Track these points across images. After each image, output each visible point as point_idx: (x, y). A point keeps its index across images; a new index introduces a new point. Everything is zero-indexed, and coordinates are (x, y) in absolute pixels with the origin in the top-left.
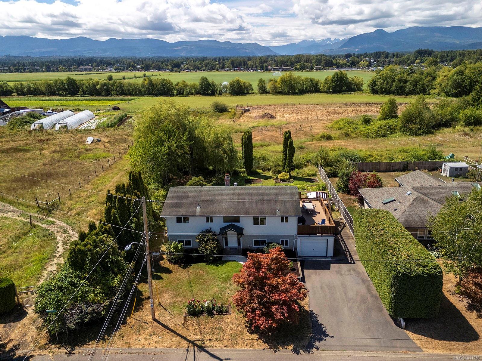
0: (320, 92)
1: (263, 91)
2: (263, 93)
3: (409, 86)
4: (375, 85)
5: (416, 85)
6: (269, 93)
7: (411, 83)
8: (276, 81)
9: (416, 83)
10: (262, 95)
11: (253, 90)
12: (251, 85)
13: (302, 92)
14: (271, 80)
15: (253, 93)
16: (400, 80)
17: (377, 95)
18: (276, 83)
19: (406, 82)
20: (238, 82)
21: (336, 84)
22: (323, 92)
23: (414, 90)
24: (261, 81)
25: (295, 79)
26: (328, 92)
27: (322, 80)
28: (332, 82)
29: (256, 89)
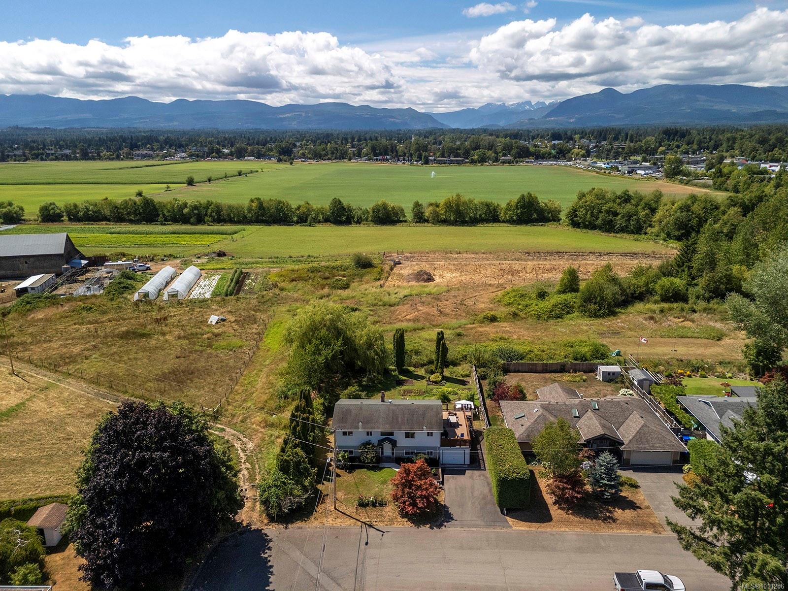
0: (499, 221)
1: (420, 218)
2: (419, 222)
3: (619, 221)
4: (576, 216)
5: (629, 220)
6: (427, 221)
7: (623, 217)
8: (438, 206)
9: (629, 216)
10: (417, 224)
11: (405, 217)
12: (402, 210)
13: (475, 221)
14: (431, 205)
15: (405, 221)
16: (608, 212)
17: (579, 230)
18: (438, 209)
19: (616, 214)
20: (385, 206)
21: (521, 212)
22: (504, 222)
23: (627, 227)
24: (417, 205)
25: (465, 203)
26: (511, 222)
27: (503, 205)
28: (517, 208)
29: (409, 216)
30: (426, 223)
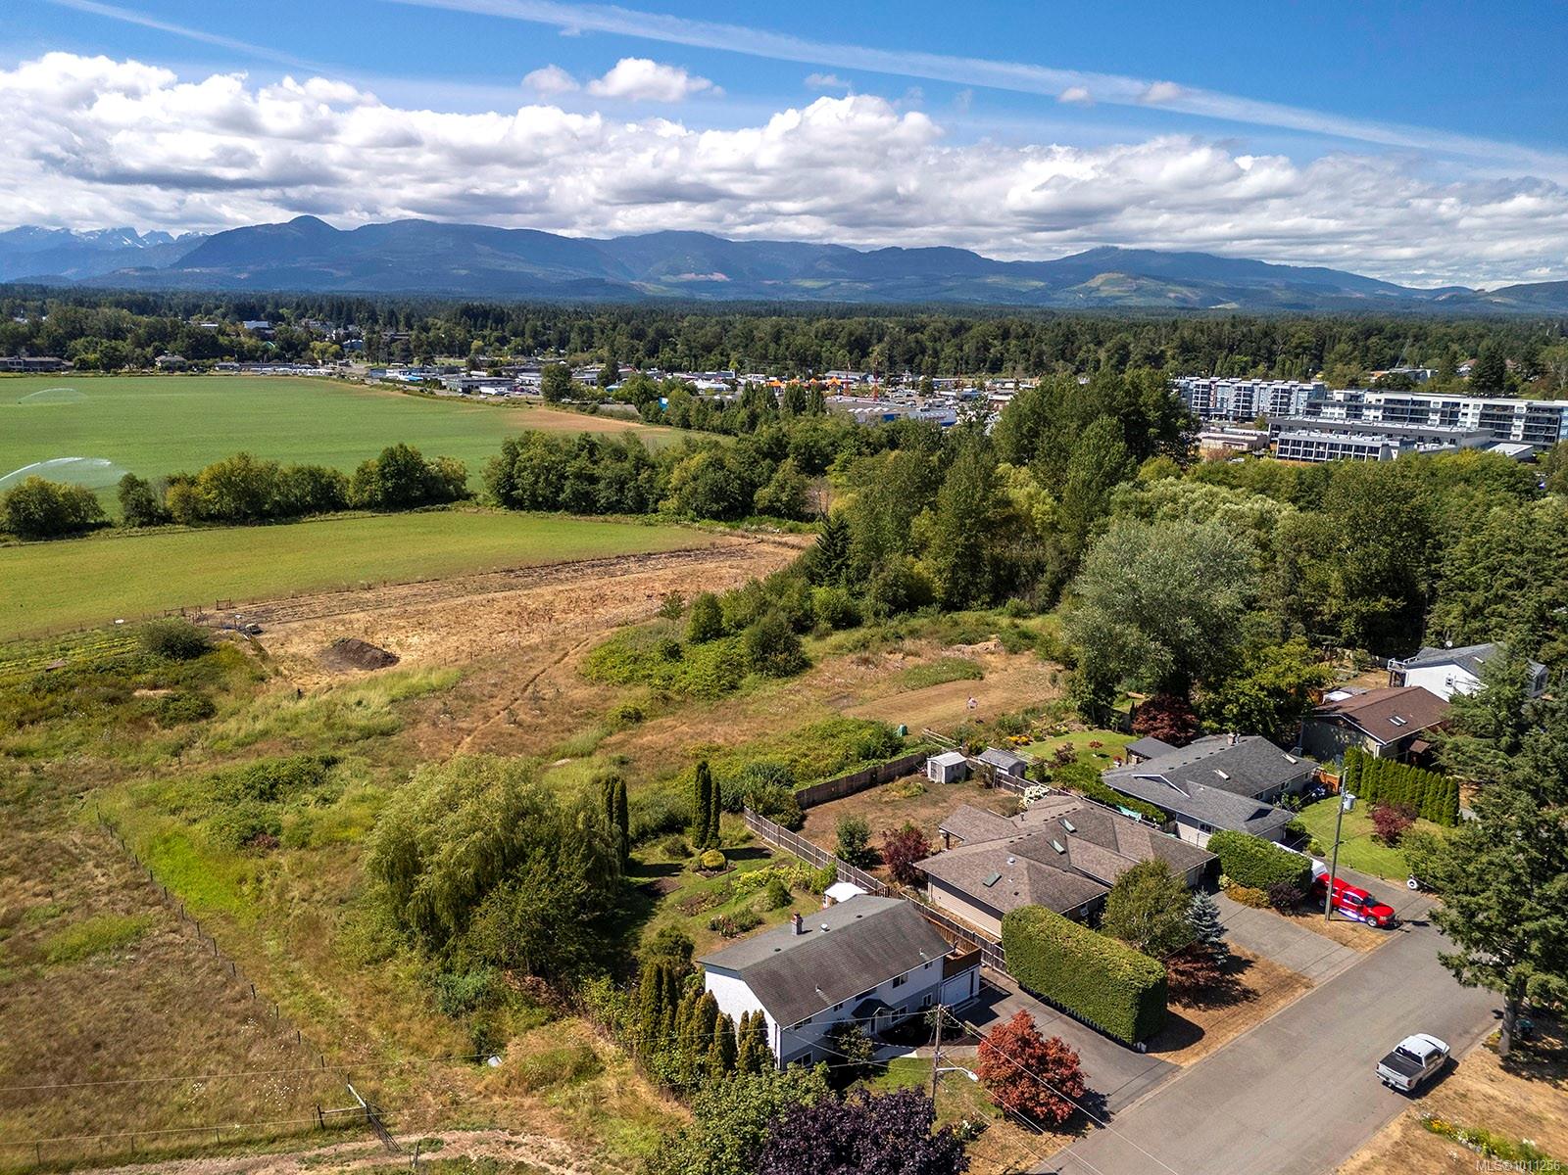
0: (346, 507)
1: (146, 514)
2: (150, 523)
3: (604, 494)
4: (514, 487)
5: (621, 490)
6: (166, 519)
7: (609, 485)
8: (193, 482)
9: (621, 484)
10: (146, 529)
11: (102, 513)
12: (92, 498)
13: (290, 512)
14: (173, 482)
15: (108, 525)
16: (578, 476)
17: (524, 513)
18: (194, 490)
19: (593, 480)
20: (44, 493)
22: (356, 508)
23: (619, 502)
24: (131, 483)
25: (261, 474)
26: (372, 506)
27: (349, 472)
28: (383, 476)
29: (113, 509)
30: (168, 527)
